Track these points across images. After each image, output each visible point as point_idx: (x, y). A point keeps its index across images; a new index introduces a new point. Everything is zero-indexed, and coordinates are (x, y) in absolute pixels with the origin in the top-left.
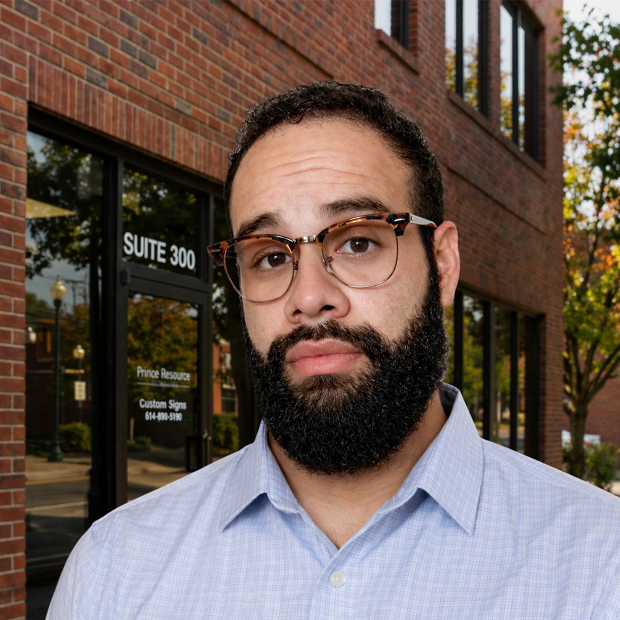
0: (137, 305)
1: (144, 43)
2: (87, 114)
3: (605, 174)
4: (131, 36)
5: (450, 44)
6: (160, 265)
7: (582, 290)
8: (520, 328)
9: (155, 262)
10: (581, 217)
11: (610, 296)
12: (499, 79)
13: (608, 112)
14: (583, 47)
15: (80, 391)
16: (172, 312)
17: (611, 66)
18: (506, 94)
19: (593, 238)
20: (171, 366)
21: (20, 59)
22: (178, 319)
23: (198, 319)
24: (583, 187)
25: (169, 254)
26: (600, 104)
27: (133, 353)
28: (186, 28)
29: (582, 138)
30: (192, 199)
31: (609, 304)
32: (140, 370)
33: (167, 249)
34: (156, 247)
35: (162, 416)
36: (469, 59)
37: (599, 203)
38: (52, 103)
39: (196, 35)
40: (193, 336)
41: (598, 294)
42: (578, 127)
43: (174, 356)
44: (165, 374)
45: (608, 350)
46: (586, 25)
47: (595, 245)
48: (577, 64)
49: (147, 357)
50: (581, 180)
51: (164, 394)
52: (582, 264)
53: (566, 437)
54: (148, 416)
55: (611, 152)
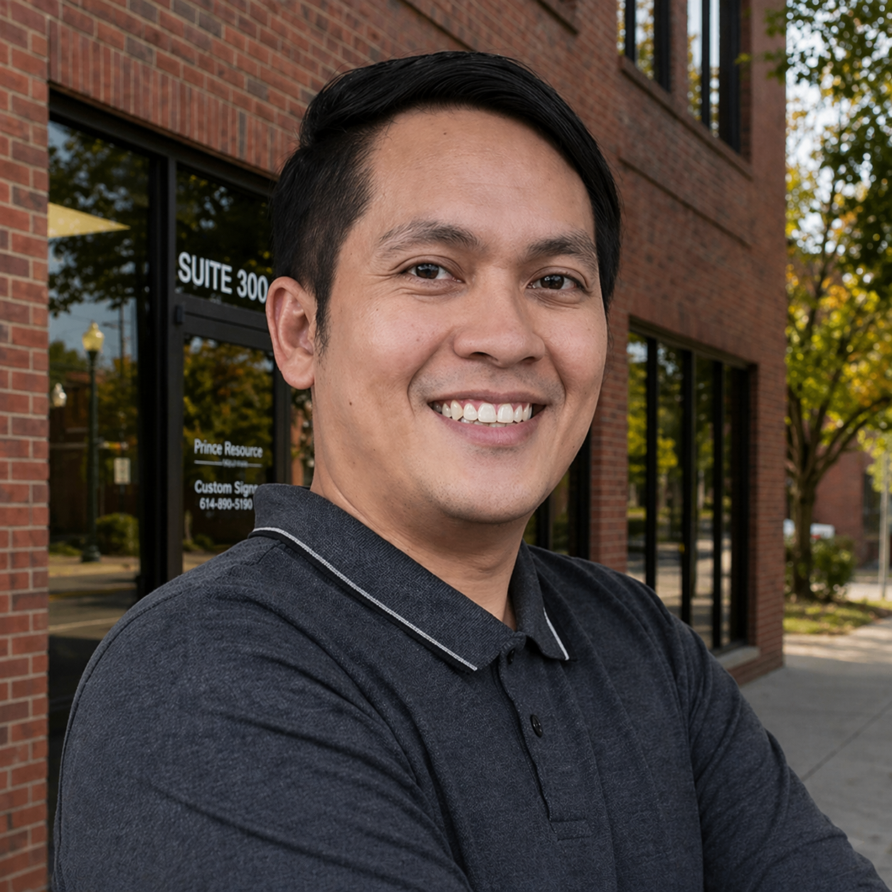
0: (196, 357)
2: (127, 97)
7: (807, 334)
8: (726, 384)
15: (122, 471)
16: (243, 365)
20: (239, 438)
21: (37, 24)
22: (249, 374)
23: (274, 374)
25: (235, 283)
27: (188, 422)
32: (198, 445)
33: (232, 274)
35: (224, 504)
38: (80, 82)
40: (267, 399)
43: (244, 424)
44: (230, 449)
49: (207, 426)
51: (229, 475)
52: (806, 299)
54: (203, 504)
55: (845, 148)
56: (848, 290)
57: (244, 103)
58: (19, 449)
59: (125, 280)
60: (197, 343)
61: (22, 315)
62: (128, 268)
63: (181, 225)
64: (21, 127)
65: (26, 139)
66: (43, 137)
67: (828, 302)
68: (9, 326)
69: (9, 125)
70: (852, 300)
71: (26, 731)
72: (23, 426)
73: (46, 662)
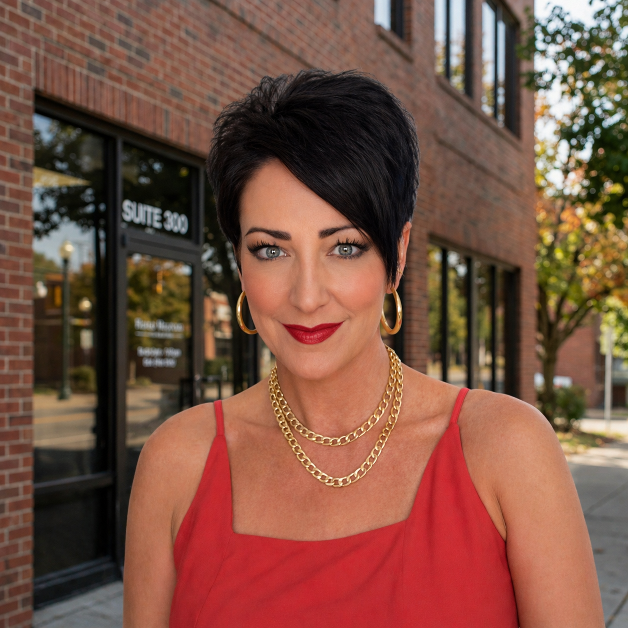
0: (137, 265)
1: (140, 40)
2: (88, 99)
3: (572, 147)
4: (127, 34)
5: (440, 36)
6: (157, 230)
7: (551, 248)
9: (152, 227)
10: (550, 185)
11: (577, 253)
12: (482, 66)
13: (573, 93)
14: (549, 39)
15: (87, 339)
16: (168, 270)
17: (574, 55)
18: (488, 79)
19: (559, 203)
20: (166, 317)
22: (174, 276)
23: (192, 277)
24: (552, 159)
25: (163, 220)
26: (565, 87)
27: (132, 306)
28: (178, 27)
29: (551, 117)
30: (184, 172)
31: (576, 261)
32: (139, 323)
33: (162, 215)
34: (152, 214)
35: (159, 362)
36: (457, 49)
37: (566, 172)
38: (56, 90)
39: (187, 32)
40: (186, 291)
41: (566, 252)
42: (548, 107)
43: (169, 309)
44: (161, 325)
45: (576, 300)
46: (550, 21)
47: (563, 209)
48: (543, 53)
49: (146, 309)
50: (550, 152)
51: (160, 343)
52: (551, 226)
53: (539, 380)
55: (576, 128)
56: (580, 219)
57: (168, 102)
58: (13, 322)
59: (88, 216)
60: (137, 258)
61: (16, 237)
62: (90, 209)
63: (126, 181)
64: (14, 118)
65: (18, 125)
66: (30, 124)
67: (565, 228)
68: (6, 244)
69: (6, 117)
70: (582, 226)
71: (17, 506)
72: (16, 308)
73: (31, 461)
